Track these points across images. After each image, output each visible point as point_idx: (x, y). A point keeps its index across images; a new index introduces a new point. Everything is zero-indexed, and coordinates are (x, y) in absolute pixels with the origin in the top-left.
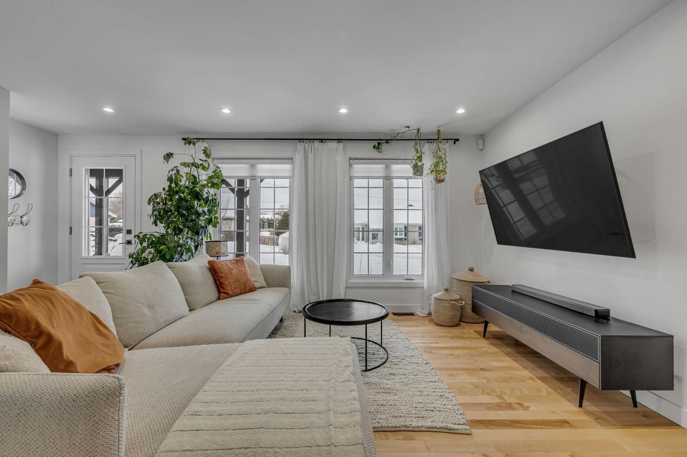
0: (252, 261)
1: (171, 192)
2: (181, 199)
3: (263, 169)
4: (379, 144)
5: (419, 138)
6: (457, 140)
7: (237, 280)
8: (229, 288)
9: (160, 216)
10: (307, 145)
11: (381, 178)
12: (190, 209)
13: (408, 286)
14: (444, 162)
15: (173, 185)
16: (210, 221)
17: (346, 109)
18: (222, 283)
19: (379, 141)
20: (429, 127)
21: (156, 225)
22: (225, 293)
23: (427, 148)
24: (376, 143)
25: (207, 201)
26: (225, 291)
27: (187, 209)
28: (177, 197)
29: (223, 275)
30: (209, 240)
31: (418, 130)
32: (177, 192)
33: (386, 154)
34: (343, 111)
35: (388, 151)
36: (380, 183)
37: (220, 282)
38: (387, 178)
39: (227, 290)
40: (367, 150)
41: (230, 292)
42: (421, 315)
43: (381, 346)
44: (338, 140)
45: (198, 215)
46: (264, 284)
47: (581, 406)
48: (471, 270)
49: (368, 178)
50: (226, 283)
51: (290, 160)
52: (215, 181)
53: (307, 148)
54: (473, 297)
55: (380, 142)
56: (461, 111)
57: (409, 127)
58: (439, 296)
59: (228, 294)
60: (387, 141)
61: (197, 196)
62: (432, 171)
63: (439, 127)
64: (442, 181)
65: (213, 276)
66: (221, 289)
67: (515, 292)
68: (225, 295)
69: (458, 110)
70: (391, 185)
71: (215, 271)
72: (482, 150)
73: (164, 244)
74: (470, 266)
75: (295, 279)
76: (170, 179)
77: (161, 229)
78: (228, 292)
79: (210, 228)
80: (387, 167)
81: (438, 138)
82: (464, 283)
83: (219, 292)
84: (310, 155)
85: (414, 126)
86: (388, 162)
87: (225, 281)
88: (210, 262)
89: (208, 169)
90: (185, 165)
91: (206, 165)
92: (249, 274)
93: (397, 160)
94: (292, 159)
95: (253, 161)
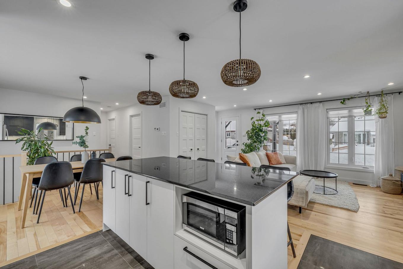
0: (280, 153)
1: (253, 130)
2: (256, 132)
3: (284, 117)
4: (344, 101)
6: (401, 92)
7: (275, 160)
9: (250, 138)
10: (304, 106)
11: (346, 117)
12: (259, 135)
13: (365, 171)
14: (386, 107)
15: (254, 128)
16: (265, 139)
17: (321, 93)
21: (249, 140)
24: (342, 101)
25: (264, 132)
27: (258, 135)
28: (255, 131)
29: (271, 157)
30: (264, 145)
31: (368, 92)
32: (255, 130)
35: (349, 103)
38: (350, 116)
40: (338, 104)
42: (372, 187)
43: (336, 190)
44: (320, 102)
45: (261, 137)
46: (285, 162)
49: (339, 117)
50: (272, 160)
51: (296, 112)
52: (266, 124)
53: (304, 108)
55: (344, 100)
56: (391, 84)
57: (361, 92)
58: (385, 178)
60: (348, 99)
61: (261, 131)
62: (377, 113)
63: (382, 89)
64: (385, 117)
65: (267, 157)
69: (389, 84)
70: (353, 119)
71: (268, 156)
73: (252, 146)
75: (298, 161)
76: (253, 126)
77: (250, 141)
78: (272, 163)
79: (265, 141)
80: (350, 111)
83: (269, 163)
84: (306, 110)
85: (365, 91)
86: (350, 108)
88: (266, 153)
89: (264, 120)
90: (257, 120)
91: (263, 119)
92: (279, 158)
93: (356, 107)
94: (297, 112)
95: (280, 114)
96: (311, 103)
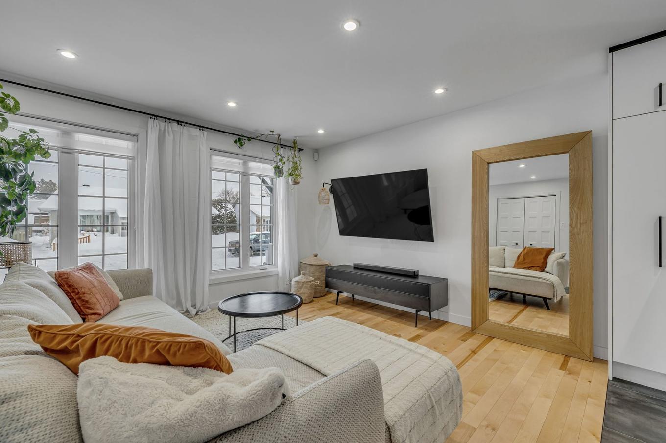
4: (240, 140)
5: (279, 143)
6: (302, 150)
8: (98, 306)
10: (161, 124)
11: (237, 173)
13: (265, 274)
14: (299, 168)
17: (236, 103)
18: (87, 302)
19: (239, 137)
20: (288, 135)
22: (95, 314)
23: (285, 153)
24: (237, 138)
26: (95, 312)
29: (86, 290)
31: (279, 136)
33: (246, 151)
34: (232, 104)
35: (249, 148)
36: (237, 177)
37: (83, 301)
38: (245, 174)
39: (98, 310)
40: (227, 143)
41: (101, 312)
44: (200, 126)
47: (416, 326)
48: (316, 256)
49: (226, 171)
50: (94, 300)
51: (133, 137)
53: (162, 128)
54: (327, 276)
55: (242, 138)
56: (321, 131)
57: (273, 131)
58: (299, 279)
59: (100, 315)
60: (249, 139)
62: (290, 174)
63: (296, 137)
64: (298, 183)
66: (87, 310)
67: (357, 267)
68: (96, 316)
69: (318, 130)
70: (248, 180)
72: (316, 161)
74: (315, 253)
78: (98, 312)
80: (245, 163)
81: (295, 146)
82: (314, 267)
83: (82, 314)
84: (169, 139)
85: (277, 132)
86: (247, 158)
87: (90, 298)
93: (254, 158)
94: (136, 136)
95: (70, 127)
96: (179, 122)
